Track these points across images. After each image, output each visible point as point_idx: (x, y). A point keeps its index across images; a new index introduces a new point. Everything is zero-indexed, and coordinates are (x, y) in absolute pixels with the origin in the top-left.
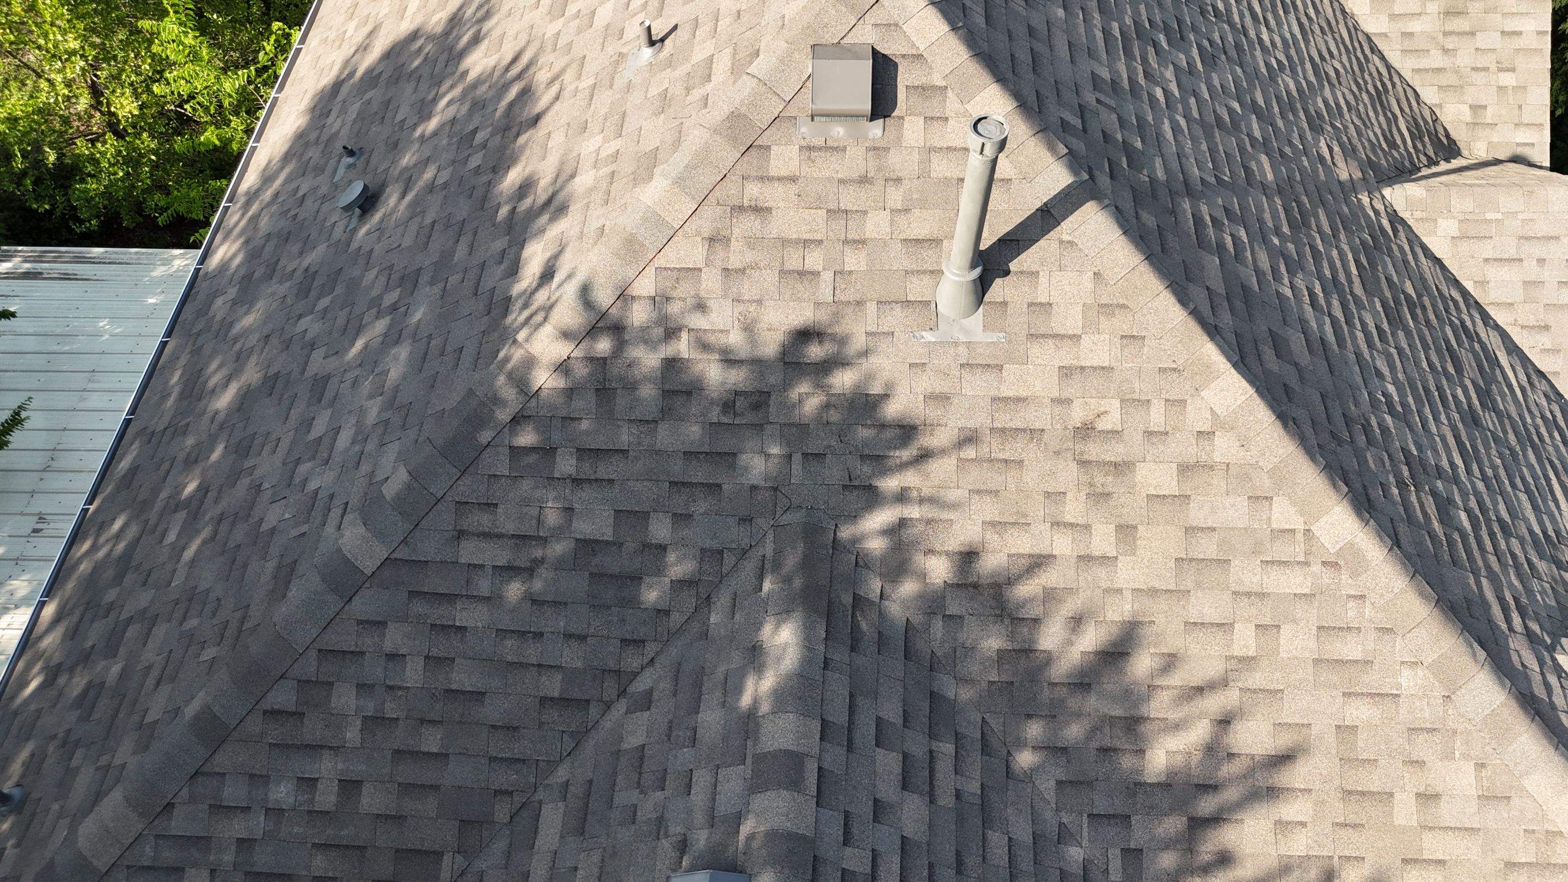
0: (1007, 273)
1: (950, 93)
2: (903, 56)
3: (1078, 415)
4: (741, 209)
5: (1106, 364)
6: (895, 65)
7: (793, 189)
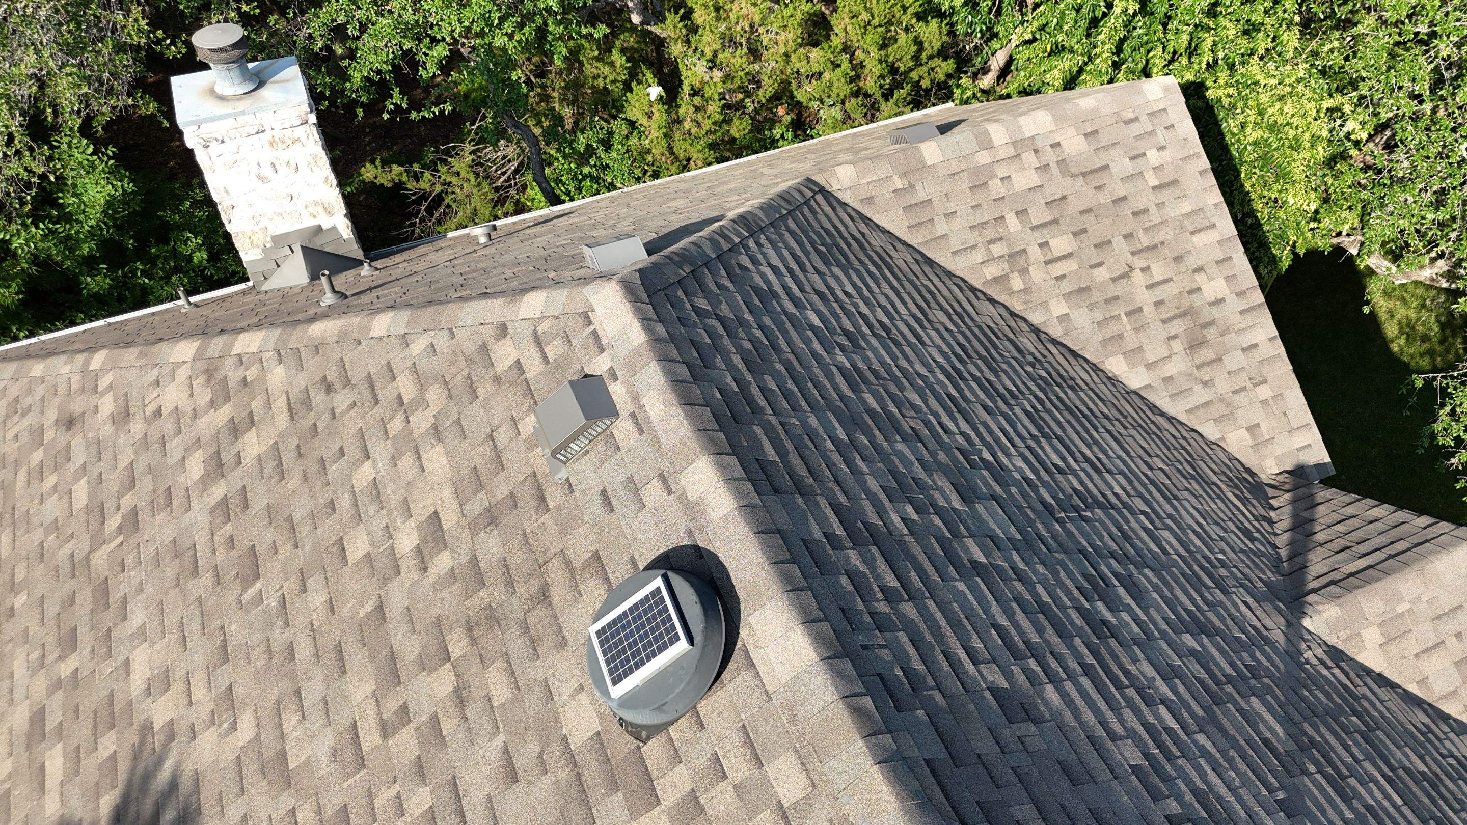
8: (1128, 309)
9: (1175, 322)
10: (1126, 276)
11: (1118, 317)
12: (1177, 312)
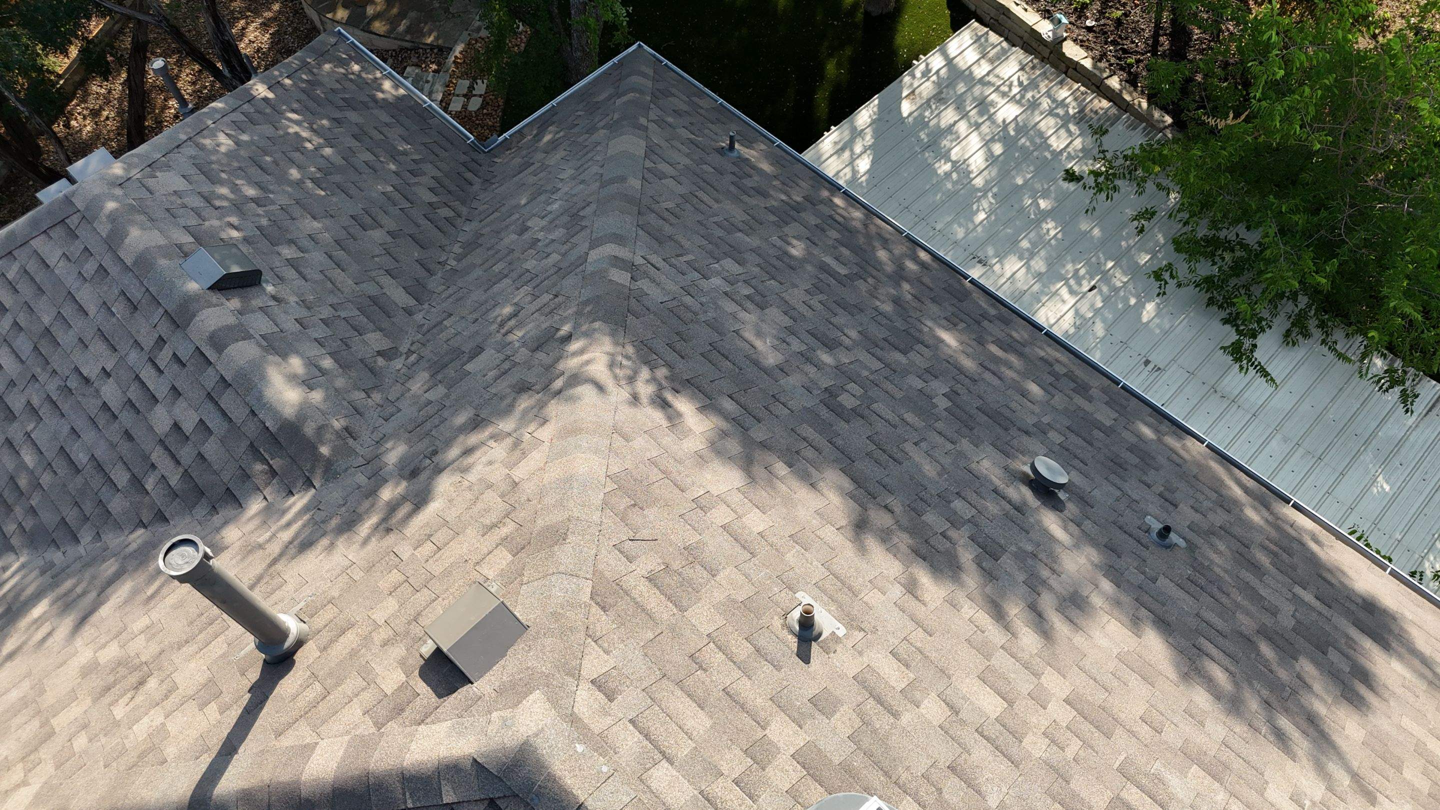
0: (249, 691)
1: (373, 730)
2: (437, 708)
3: (152, 683)
4: (507, 516)
5: (135, 727)
6: (440, 696)
7: (475, 558)
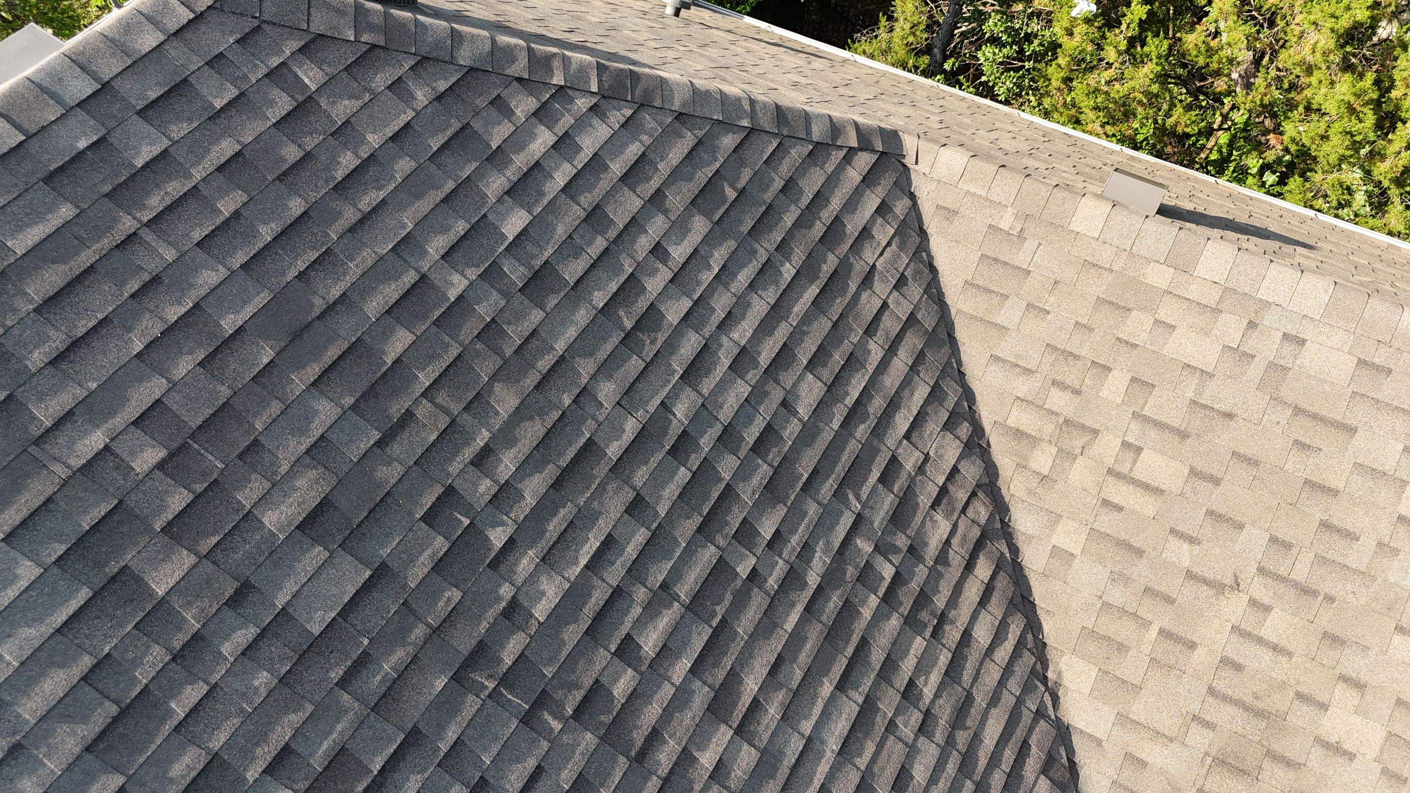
8: (1174, 629)
9: (1231, 710)
10: (1219, 588)
11: (1146, 624)
12: (1249, 700)
